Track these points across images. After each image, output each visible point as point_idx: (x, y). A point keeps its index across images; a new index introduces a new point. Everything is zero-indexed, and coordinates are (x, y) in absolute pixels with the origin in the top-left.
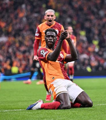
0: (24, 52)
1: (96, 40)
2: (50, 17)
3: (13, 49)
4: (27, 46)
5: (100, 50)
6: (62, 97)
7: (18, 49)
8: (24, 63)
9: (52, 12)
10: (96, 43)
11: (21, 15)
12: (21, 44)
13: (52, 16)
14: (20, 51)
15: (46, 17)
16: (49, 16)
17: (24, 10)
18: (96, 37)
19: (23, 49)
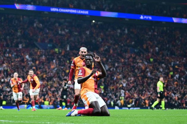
0: (53, 92)
1: (102, 85)
2: (84, 53)
3: (46, 89)
4: (55, 88)
5: (104, 92)
6: (94, 104)
7: (50, 89)
8: (53, 99)
9: (85, 49)
10: (102, 87)
11: (52, 67)
12: (52, 86)
13: (85, 52)
14: (50, 91)
15: (80, 53)
16: (82, 52)
17: (55, 63)
18: (103, 84)
19: (53, 89)
